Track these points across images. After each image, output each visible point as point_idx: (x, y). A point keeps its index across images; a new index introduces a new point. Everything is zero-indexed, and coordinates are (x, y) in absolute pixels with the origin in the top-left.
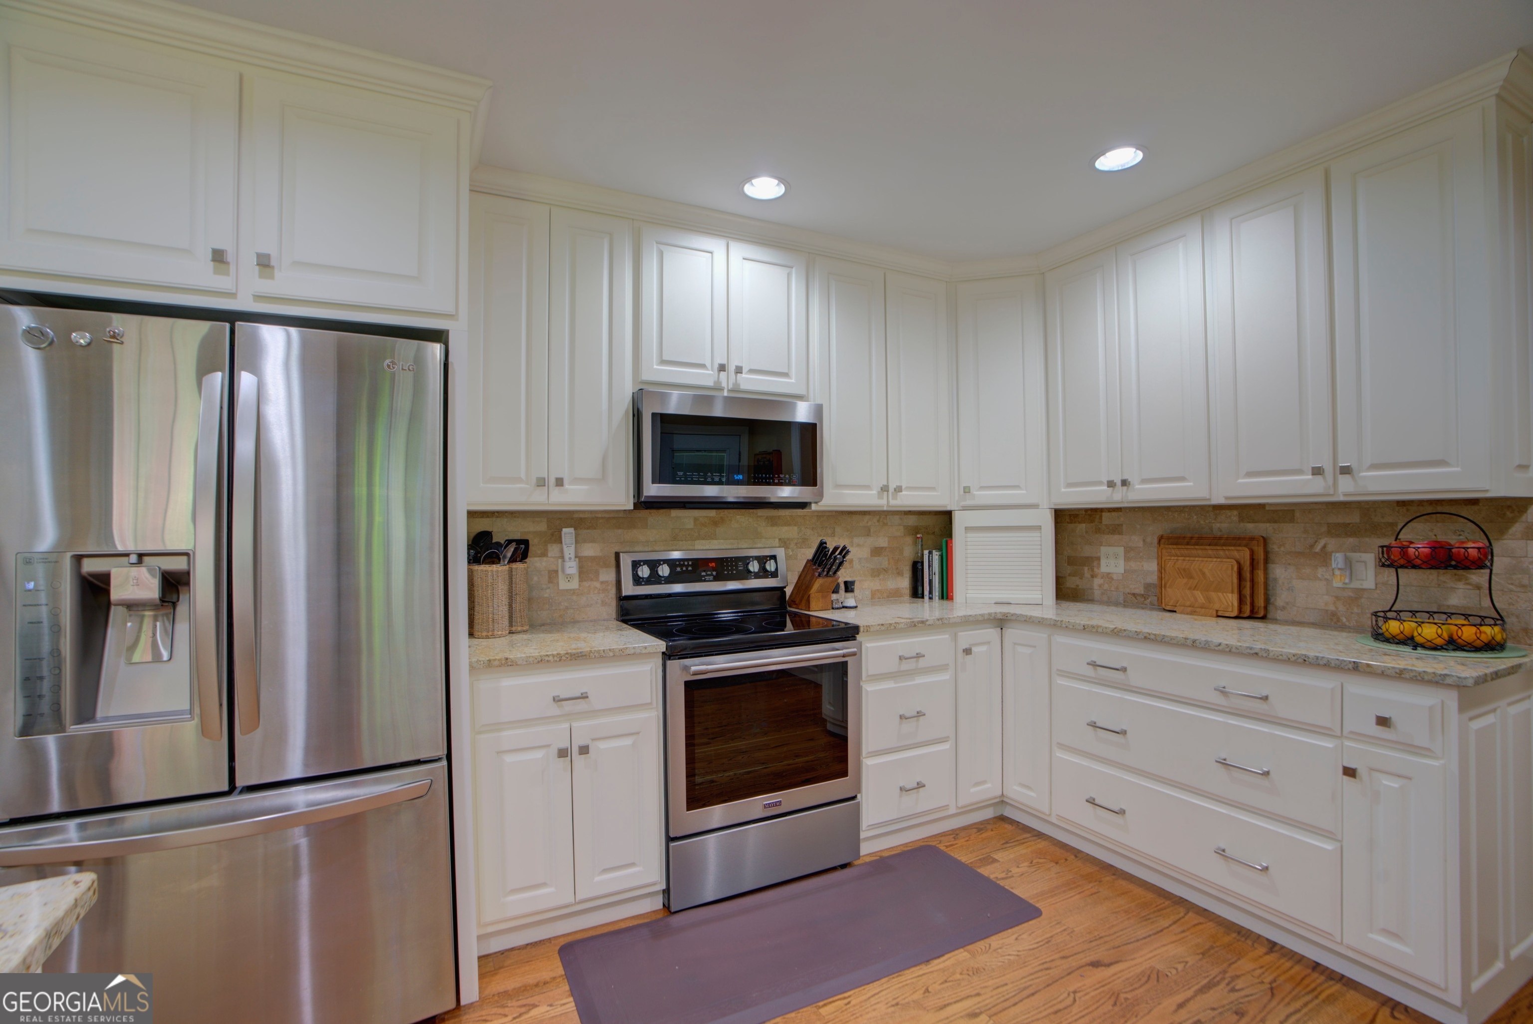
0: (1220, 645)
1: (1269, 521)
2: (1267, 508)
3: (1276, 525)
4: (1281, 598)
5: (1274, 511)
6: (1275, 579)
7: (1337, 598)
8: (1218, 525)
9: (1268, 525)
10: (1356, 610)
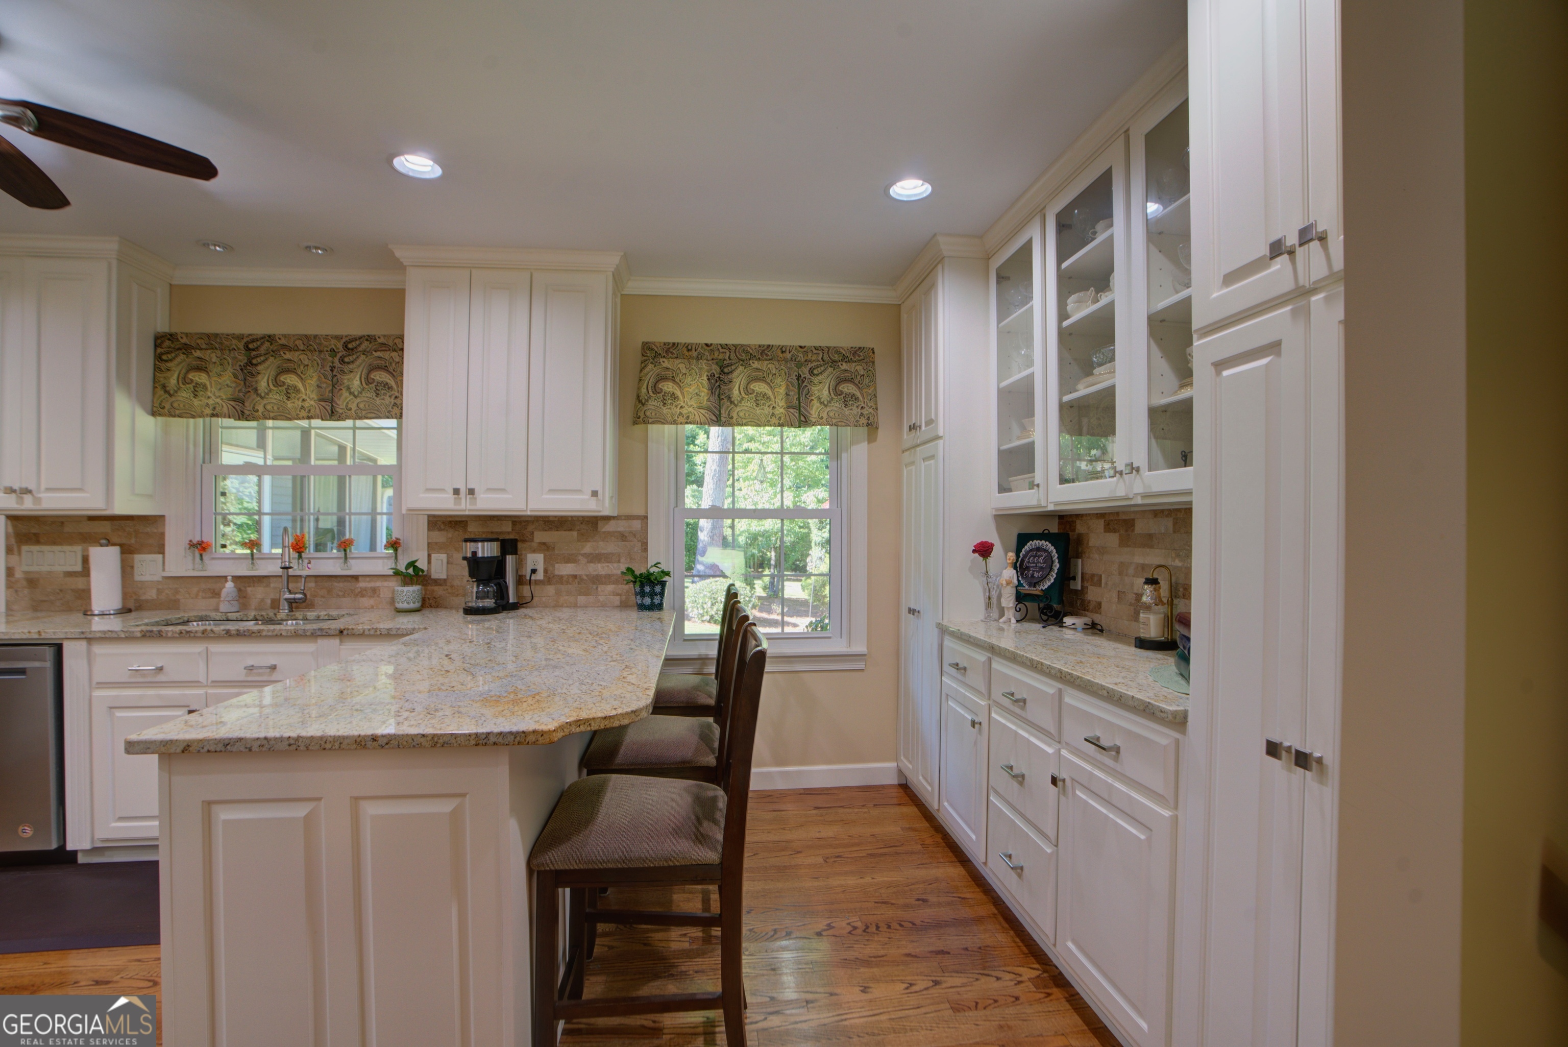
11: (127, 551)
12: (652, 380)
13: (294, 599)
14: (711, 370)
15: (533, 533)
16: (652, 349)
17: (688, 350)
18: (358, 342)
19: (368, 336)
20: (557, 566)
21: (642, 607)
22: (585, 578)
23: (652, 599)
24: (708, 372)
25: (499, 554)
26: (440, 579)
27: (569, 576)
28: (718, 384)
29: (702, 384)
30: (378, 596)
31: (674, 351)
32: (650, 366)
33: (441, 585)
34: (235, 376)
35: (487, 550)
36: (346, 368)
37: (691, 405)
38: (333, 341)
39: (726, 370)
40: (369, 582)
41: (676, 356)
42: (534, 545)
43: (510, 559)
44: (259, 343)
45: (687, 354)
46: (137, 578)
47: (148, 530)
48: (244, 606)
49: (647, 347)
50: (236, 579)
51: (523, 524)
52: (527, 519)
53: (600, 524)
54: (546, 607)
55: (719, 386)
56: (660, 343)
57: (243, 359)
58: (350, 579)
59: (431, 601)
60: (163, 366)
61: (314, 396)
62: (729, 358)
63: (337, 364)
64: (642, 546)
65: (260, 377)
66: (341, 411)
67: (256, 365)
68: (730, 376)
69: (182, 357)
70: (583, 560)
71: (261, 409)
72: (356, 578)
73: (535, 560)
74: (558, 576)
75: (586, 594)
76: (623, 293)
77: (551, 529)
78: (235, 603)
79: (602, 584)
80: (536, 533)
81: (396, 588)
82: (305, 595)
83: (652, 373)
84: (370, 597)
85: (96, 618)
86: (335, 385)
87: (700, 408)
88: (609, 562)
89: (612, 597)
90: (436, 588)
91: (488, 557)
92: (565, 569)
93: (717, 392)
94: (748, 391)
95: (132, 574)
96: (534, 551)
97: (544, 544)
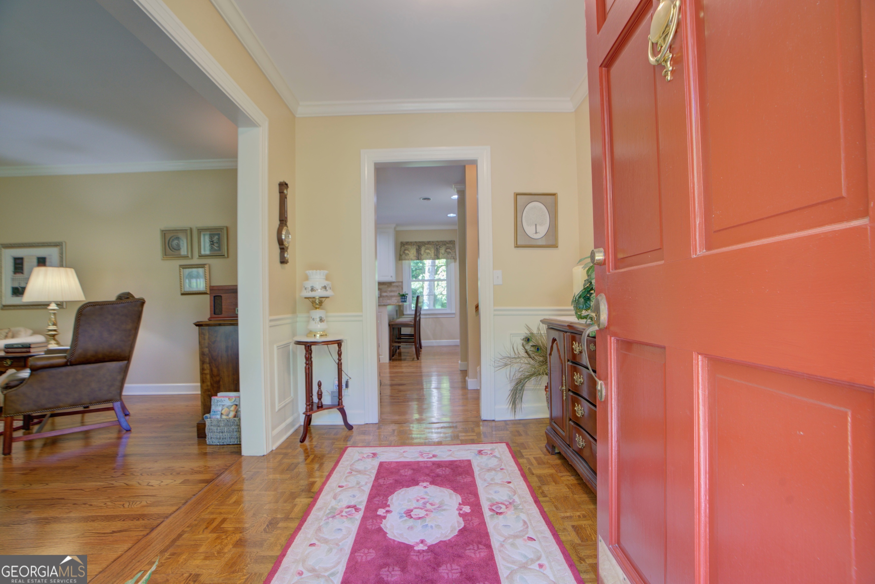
24: (416, 248)
28: (418, 251)
29: (414, 251)
37: (412, 256)
39: (420, 247)
41: (408, 245)
49: (402, 243)
53: (392, 283)
56: (405, 242)
62: (421, 244)
64: (402, 288)
76: (396, 230)
94: (425, 252)
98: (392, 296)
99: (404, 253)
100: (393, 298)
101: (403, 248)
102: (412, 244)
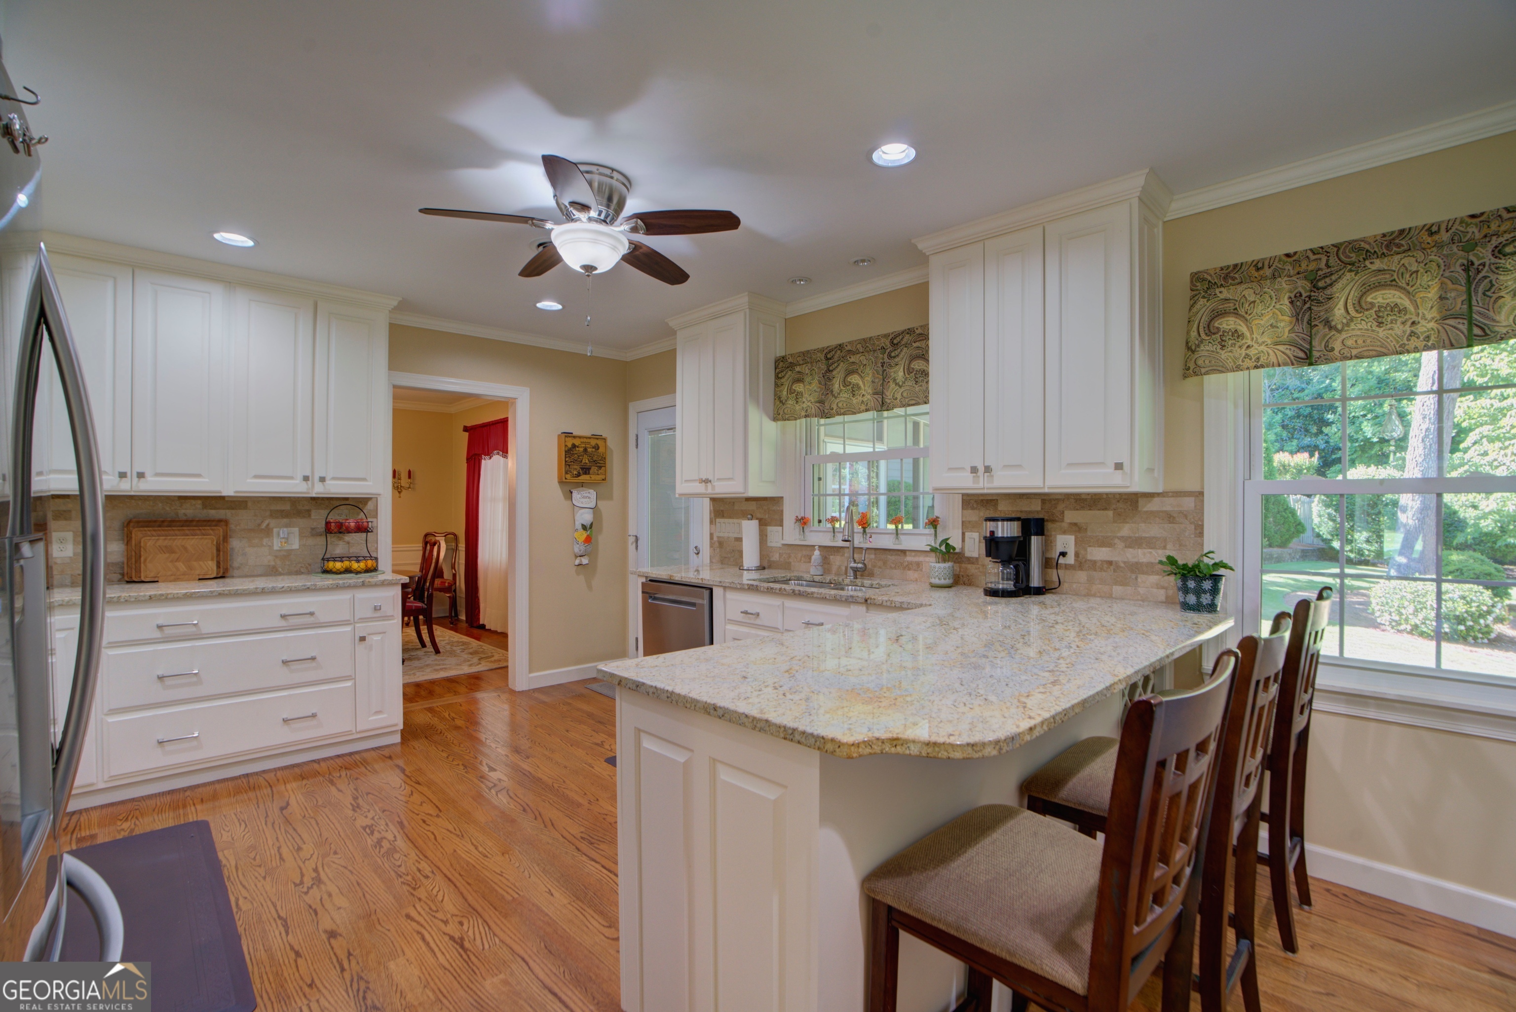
0: (283, 587)
1: (228, 508)
2: (226, 499)
3: (233, 511)
4: (237, 561)
5: (231, 502)
6: (232, 549)
7: (276, 557)
8: (183, 511)
9: (227, 511)
10: (287, 563)
11: (763, 523)
12: (1205, 319)
13: (857, 568)
14: (1297, 288)
15: (1063, 512)
16: (1204, 280)
17: (1258, 269)
18: (901, 337)
19: (909, 329)
20: (1089, 549)
21: (1186, 607)
22: (1122, 565)
23: (1198, 597)
24: (1291, 292)
25: (1020, 535)
26: (973, 558)
27: (1103, 561)
28: (1307, 305)
29: (1280, 310)
30: (921, 570)
31: (1236, 276)
32: (1202, 302)
33: (973, 563)
34: (820, 383)
35: (1006, 530)
36: (893, 362)
37: (1263, 342)
38: (883, 340)
39: (1321, 284)
40: (914, 556)
41: (1239, 280)
42: (1065, 525)
43: (1035, 541)
44: (833, 352)
45: (1256, 274)
46: (769, 544)
47: (775, 508)
48: (826, 571)
49: (1197, 278)
50: (822, 548)
51: (1053, 502)
52: (1057, 497)
53: (1141, 502)
54: (1077, 594)
55: (1310, 308)
56: (1215, 269)
57: (824, 367)
58: (899, 553)
59: (964, 579)
60: (779, 382)
61: (870, 391)
62: (1328, 266)
63: (886, 360)
64: (1195, 529)
65: (834, 380)
66: (889, 401)
67: (832, 371)
68: (1328, 292)
69: (790, 373)
70: (1120, 545)
71: (835, 407)
72: (904, 552)
73: (1064, 542)
74: (1091, 561)
75: (1124, 584)
76: (1166, 219)
77: (1082, 508)
78: (820, 568)
79: (1143, 573)
80: (1066, 512)
81: (933, 565)
82: (865, 565)
83: (1204, 309)
84: (915, 570)
85: (745, 572)
86: (885, 378)
87: (1276, 344)
88: (1152, 548)
89: (1155, 590)
90: (969, 566)
91: (1007, 537)
92: (1099, 554)
93: (1306, 319)
94: (1360, 306)
95: (766, 541)
96: (1064, 533)
97: (1075, 524)
98: (1137, 568)
99: (1210, 330)
100: (1141, 578)
101: (1204, 307)
102: (1268, 272)
